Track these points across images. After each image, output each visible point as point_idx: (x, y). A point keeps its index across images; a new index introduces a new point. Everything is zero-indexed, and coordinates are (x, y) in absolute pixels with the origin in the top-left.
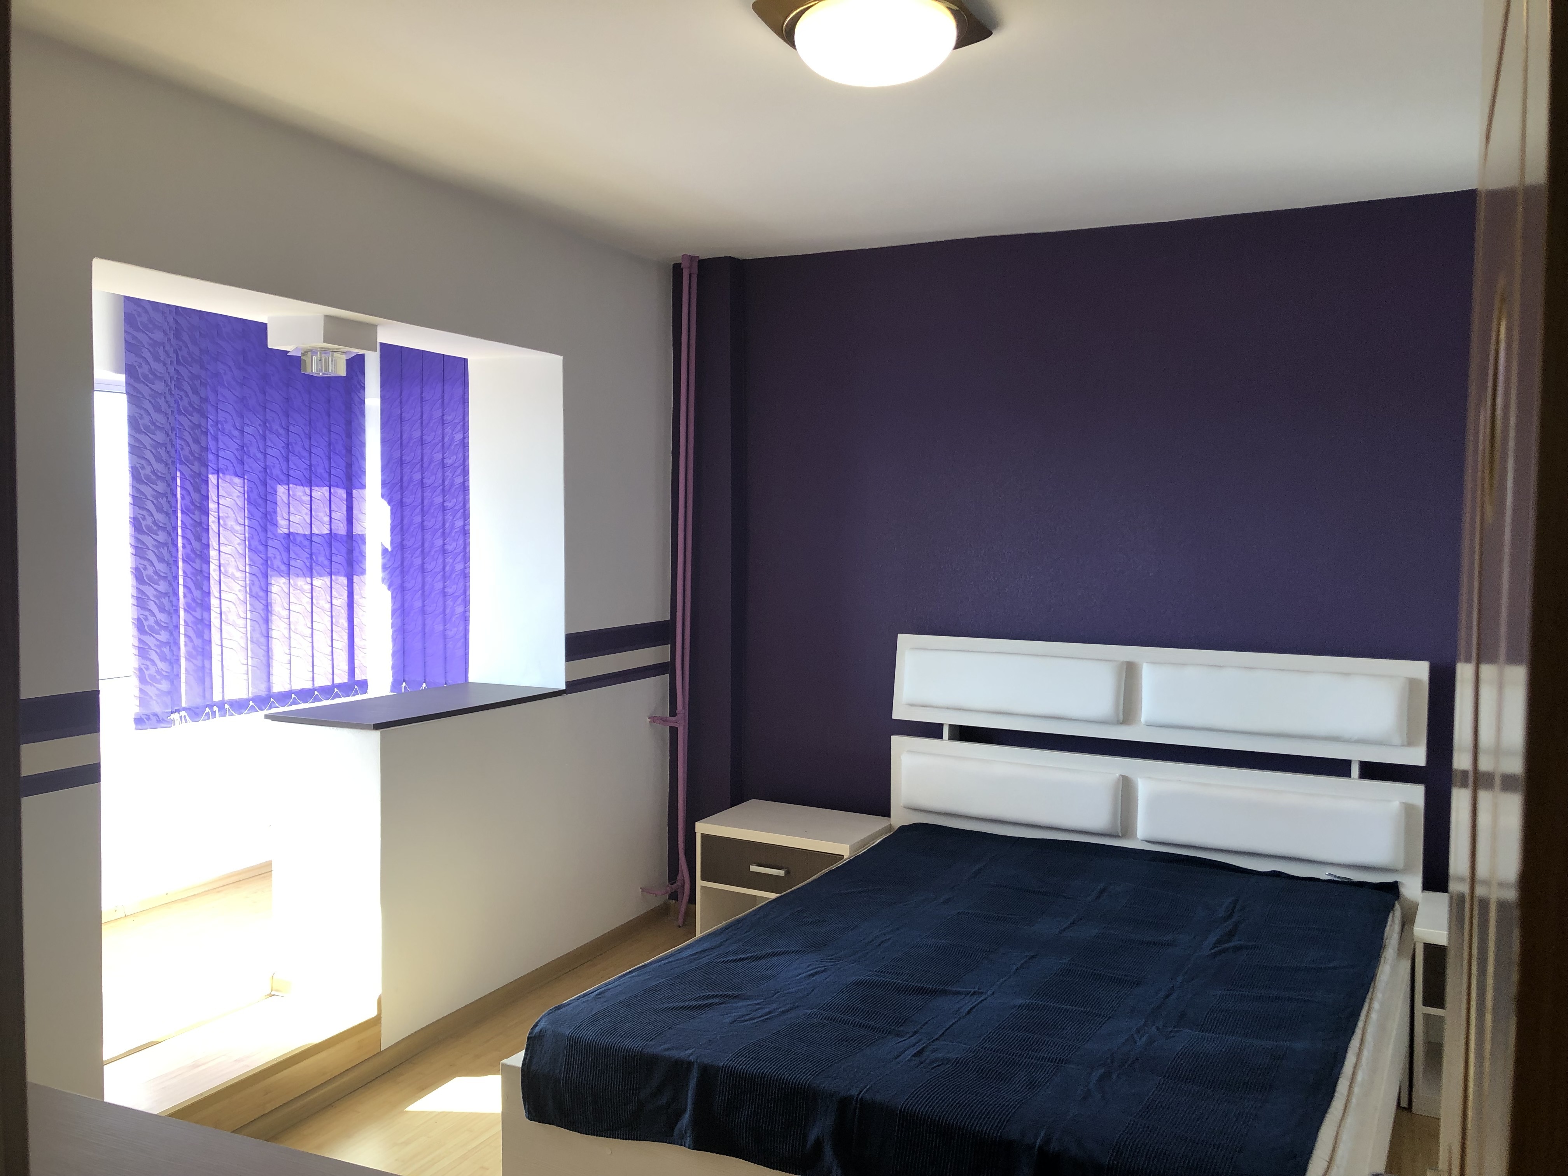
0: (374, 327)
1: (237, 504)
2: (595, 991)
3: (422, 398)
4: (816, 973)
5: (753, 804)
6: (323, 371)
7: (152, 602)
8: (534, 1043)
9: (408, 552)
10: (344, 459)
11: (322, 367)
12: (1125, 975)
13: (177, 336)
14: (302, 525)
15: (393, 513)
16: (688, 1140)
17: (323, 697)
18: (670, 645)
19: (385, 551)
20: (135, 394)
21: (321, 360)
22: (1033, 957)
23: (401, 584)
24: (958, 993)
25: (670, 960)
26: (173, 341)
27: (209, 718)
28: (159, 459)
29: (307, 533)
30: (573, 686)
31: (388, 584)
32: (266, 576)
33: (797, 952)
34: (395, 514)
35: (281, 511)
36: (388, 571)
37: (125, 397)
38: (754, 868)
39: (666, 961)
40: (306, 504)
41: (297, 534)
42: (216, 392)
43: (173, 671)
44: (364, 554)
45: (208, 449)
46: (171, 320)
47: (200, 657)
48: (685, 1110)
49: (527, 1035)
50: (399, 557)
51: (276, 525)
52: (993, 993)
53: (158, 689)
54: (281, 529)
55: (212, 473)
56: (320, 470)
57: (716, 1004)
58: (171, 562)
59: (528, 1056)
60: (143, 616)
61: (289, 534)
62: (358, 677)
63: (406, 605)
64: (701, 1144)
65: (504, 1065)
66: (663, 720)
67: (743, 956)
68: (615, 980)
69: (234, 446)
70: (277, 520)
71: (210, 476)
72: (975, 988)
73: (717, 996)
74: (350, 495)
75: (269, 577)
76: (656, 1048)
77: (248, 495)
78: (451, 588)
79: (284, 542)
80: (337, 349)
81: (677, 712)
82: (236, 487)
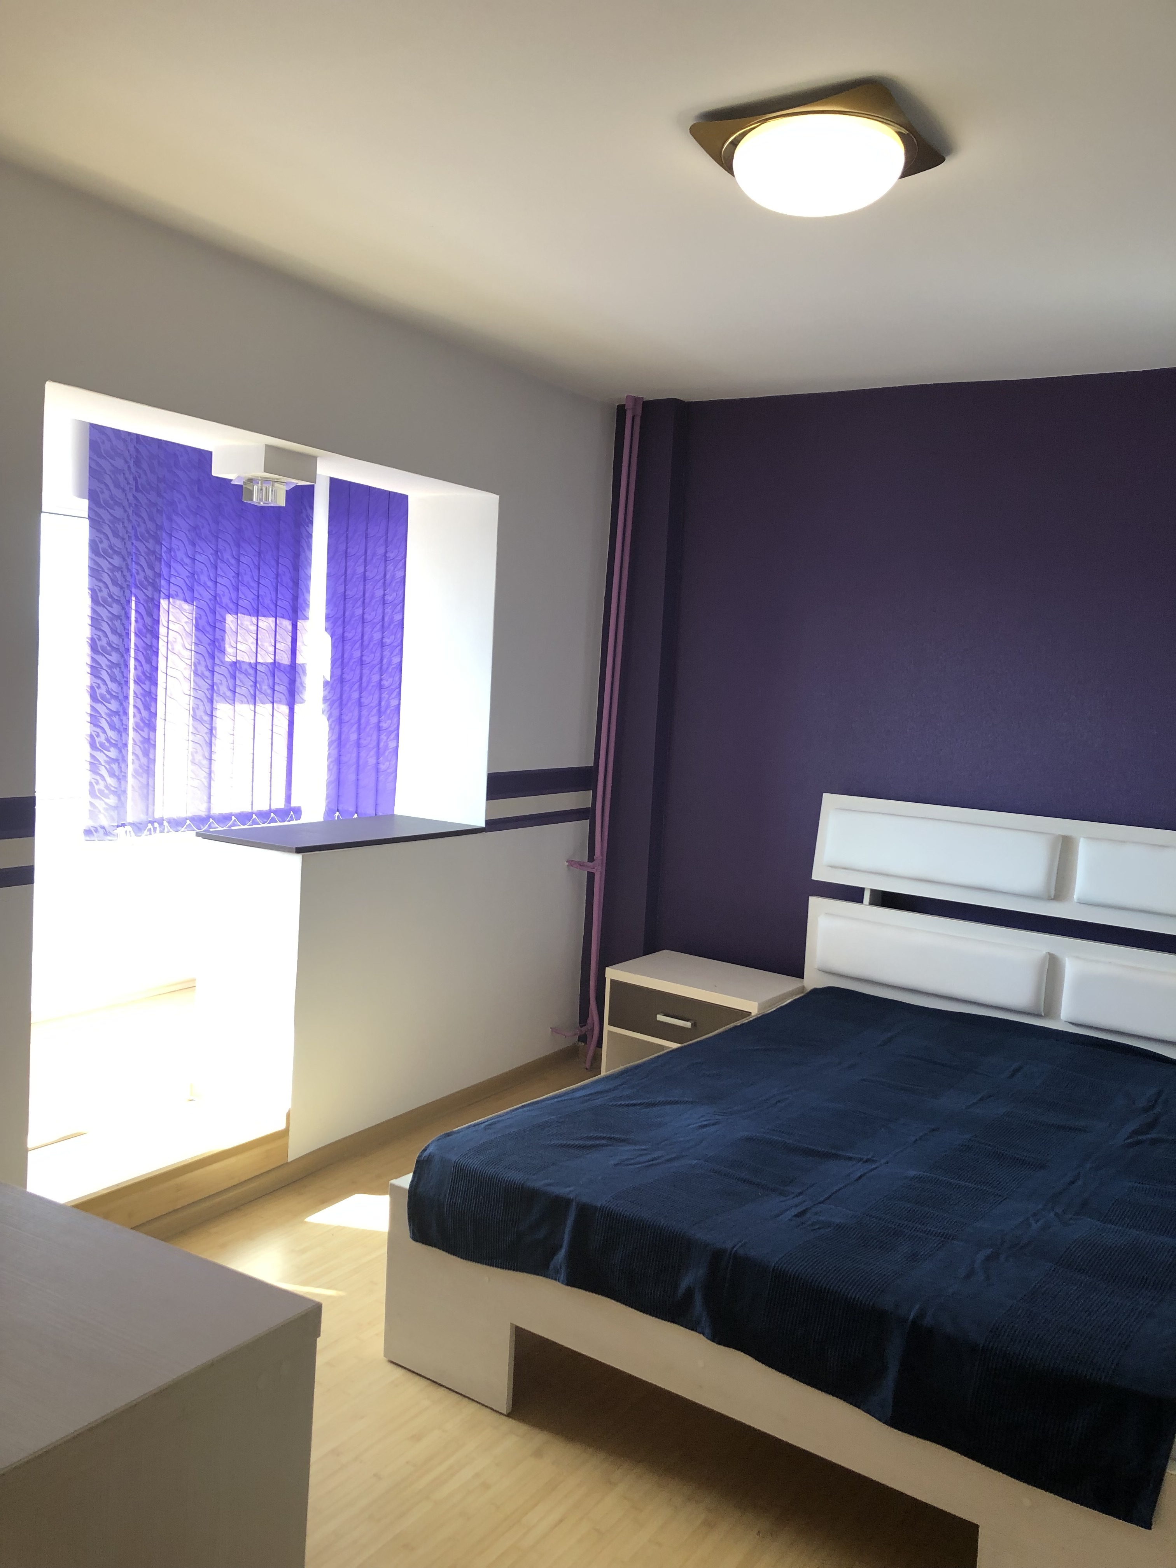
0: (313, 459)
1: (185, 630)
2: (487, 1121)
3: (367, 534)
4: (705, 1126)
5: (665, 955)
6: (264, 500)
7: (104, 720)
8: (422, 1167)
9: (347, 686)
10: (290, 591)
11: (262, 496)
12: (1029, 1157)
13: (137, 463)
14: (248, 653)
15: (334, 646)
16: (562, 1276)
17: (261, 820)
18: (592, 791)
19: (326, 683)
20: (96, 518)
21: (261, 489)
22: (934, 1130)
23: (339, 716)
24: (850, 1159)
25: (563, 1098)
26: (133, 469)
27: (151, 834)
28: (115, 582)
29: (252, 661)
30: (493, 825)
31: (327, 716)
32: (211, 701)
33: (692, 1102)
34: (337, 647)
35: (229, 639)
36: (328, 703)
37: (87, 522)
38: (661, 1018)
39: (559, 1099)
40: (252, 633)
41: (243, 662)
42: (170, 520)
43: (120, 787)
44: (304, 685)
45: (161, 575)
46: (132, 449)
47: (145, 775)
48: (561, 1246)
49: (417, 1158)
50: (338, 690)
51: (223, 652)
52: (887, 1163)
53: (106, 803)
54: (229, 656)
55: (164, 599)
56: (267, 601)
57: (603, 1145)
58: (123, 682)
59: (416, 1179)
60: (96, 733)
61: (235, 663)
62: (294, 804)
63: (343, 737)
64: (573, 1281)
65: (392, 1186)
66: (581, 865)
67: (636, 1102)
68: (507, 1113)
69: (185, 573)
70: (225, 647)
71: (162, 601)
72: (867, 1155)
73: (604, 1138)
74: (295, 627)
75: (214, 702)
76: (538, 1182)
77: (196, 621)
78: (386, 723)
79: (230, 669)
80: (277, 479)
81: (594, 858)
82: (185, 614)
